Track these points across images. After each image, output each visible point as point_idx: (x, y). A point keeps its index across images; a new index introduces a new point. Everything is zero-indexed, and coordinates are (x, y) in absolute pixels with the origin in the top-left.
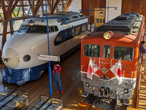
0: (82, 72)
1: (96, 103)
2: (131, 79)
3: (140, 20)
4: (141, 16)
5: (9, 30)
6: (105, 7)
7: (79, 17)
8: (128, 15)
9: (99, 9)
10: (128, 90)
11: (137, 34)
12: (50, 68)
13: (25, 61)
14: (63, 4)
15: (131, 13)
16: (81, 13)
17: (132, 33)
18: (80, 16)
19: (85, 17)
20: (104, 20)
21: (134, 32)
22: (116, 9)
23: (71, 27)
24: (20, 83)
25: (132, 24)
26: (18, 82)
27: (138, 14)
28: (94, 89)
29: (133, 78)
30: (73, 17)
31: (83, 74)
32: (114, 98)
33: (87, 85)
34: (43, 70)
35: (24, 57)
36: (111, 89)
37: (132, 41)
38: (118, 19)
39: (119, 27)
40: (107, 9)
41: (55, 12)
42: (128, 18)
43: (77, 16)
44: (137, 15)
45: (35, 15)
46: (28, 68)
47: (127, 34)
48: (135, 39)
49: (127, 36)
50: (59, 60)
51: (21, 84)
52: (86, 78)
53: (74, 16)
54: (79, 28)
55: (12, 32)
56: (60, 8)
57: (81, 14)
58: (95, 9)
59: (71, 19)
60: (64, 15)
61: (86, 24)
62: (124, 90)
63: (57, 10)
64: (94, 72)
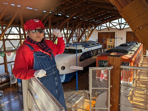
6: (114, 38)
7: (96, 44)
9: (110, 39)
12: (77, 74)
13: (62, 70)
14: (86, 36)
18: (97, 43)
19: (100, 44)
20: (114, 46)
22: (122, 39)
25: (130, 49)
33: (100, 86)
39: (121, 50)
40: (115, 39)
41: (80, 41)
45: (68, 43)
46: (64, 75)
50: (83, 69)
53: (92, 43)
54: (96, 51)
56: (83, 38)
57: (97, 42)
58: (107, 39)
60: (86, 43)
63: (82, 40)
64: (104, 77)
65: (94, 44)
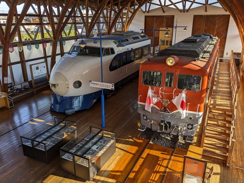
0: (139, 103)
1: (154, 139)
2: (197, 113)
3: (213, 43)
4: (215, 38)
5: (58, 51)
6: (172, 27)
7: (141, 38)
8: (200, 36)
9: (165, 29)
10: (192, 125)
11: (207, 60)
12: (103, 97)
13: (76, 88)
14: (122, 22)
15: (203, 34)
16: (142, 33)
17: (201, 59)
18: (141, 36)
19: (147, 37)
20: (171, 42)
21: (204, 58)
22: (185, 29)
23: (130, 49)
24: (69, 112)
25: (202, 48)
26: (67, 112)
27: (212, 35)
28: (152, 123)
29: (199, 112)
30: (133, 38)
31: (140, 105)
32: (175, 134)
33: (145, 118)
34: (95, 99)
35: (75, 83)
36: (172, 124)
37: (200, 68)
38: (186, 41)
39: (186, 51)
40: (174, 29)
41: (113, 31)
42: (198, 40)
43: (137, 37)
44: (211, 37)
45: (89, 34)
46: (79, 96)
47: (195, 60)
48: (204, 67)
49: (194, 62)
50: (113, 88)
51: (70, 114)
52: (144, 109)
53: (134, 36)
54: (140, 50)
55: (62, 54)
56: (119, 26)
57: (142, 35)
58: (161, 29)
59: (130, 41)
60: (123, 35)
61: (148, 46)
62: (188, 125)
63: (115, 30)
64: (153, 103)
65: (137, 38)
